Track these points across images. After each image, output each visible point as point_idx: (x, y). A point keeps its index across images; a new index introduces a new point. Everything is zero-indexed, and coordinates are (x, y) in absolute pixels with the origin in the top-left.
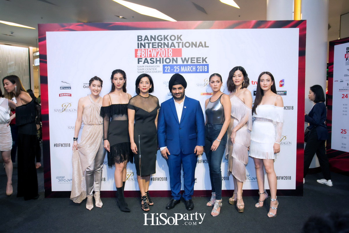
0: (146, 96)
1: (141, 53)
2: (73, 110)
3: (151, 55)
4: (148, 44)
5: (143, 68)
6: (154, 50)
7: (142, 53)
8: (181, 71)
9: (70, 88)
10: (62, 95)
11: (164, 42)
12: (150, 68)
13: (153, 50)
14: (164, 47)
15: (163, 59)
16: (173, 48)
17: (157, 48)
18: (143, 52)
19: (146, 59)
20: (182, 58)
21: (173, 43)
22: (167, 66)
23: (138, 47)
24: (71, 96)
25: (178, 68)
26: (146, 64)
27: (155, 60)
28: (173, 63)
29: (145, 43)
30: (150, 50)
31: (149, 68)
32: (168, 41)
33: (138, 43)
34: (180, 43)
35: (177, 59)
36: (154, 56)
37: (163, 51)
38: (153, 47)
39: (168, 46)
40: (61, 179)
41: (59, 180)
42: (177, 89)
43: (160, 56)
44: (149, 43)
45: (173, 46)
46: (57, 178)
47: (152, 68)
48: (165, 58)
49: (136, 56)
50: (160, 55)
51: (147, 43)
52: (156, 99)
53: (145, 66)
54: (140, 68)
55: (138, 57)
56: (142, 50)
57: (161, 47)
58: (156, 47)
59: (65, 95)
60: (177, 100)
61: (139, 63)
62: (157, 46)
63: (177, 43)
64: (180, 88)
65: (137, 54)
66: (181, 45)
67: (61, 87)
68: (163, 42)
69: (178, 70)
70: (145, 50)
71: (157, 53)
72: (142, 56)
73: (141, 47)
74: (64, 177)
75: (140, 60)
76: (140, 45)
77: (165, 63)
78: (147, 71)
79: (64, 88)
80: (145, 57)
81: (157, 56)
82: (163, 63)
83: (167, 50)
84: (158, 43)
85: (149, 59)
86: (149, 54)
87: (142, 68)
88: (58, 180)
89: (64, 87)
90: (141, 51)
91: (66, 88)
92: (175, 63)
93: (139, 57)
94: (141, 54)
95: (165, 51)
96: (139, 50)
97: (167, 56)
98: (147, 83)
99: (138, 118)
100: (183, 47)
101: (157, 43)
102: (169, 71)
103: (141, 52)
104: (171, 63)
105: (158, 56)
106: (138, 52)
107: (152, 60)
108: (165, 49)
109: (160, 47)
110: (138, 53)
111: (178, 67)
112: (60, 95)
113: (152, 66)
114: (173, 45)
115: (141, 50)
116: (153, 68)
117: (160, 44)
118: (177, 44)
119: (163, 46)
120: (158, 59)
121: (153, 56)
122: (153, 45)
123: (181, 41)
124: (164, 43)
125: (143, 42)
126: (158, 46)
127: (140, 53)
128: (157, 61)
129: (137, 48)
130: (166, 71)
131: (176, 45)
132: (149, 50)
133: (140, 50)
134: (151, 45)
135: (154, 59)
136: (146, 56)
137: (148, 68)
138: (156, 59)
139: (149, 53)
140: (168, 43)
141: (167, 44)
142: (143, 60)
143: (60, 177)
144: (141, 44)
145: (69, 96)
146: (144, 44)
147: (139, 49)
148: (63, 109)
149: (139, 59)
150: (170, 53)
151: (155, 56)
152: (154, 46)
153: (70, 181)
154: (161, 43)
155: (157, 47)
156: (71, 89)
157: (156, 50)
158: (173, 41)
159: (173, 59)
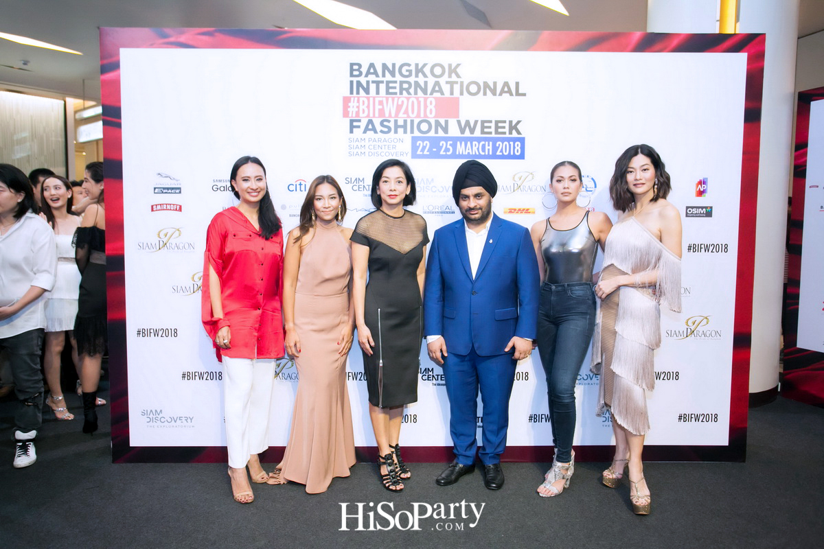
0: (395, 213)
1: (358, 107)
2: (187, 246)
3: (382, 112)
4: (375, 85)
5: (363, 143)
6: (390, 100)
7: (361, 107)
8: (457, 153)
9: (178, 191)
10: (159, 207)
11: (416, 79)
12: (380, 144)
13: (387, 99)
14: (416, 93)
15: (412, 122)
16: (437, 95)
17: (398, 95)
18: (363, 104)
19: (370, 122)
20: (459, 122)
21: (437, 83)
22: (423, 139)
23: (352, 92)
24: (180, 210)
25: (448, 147)
26: (370, 134)
27: (392, 125)
28: (436, 132)
29: (368, 82)
30: (381, 99)
31: (377, 144)
32: (426, 79)
33: (352, 82)
34: (457, 83)
35: (447, 122)
36: (390, 116)
37: (413, 102)
38: (388, 93)
39: (425, 91)
40: (154, 417)
41: (149, 420)
42: (472, 198)
43: (405, 116)
44: (378, 83)
45: (437, 91)
46: (143, 414)
47: (385, 143)
48: (419, 120)
49: (346, 114)
50: (404, 113)
51: (373, 82)
52: (421, 222)
53: (367, 140)
54: (355, 144)
55: (350, 115)
56: (361, 99)
57: (409, 93)
58: (396, 93)
59: (165, 208)
60: (473, 224)
61: (351, 132)
62: (397, 90)
63: (447, 83)
64: (478, 196)
65: (349, 109)
66: (457, 88)
67: (155, 188)
68: (412, 79)
69: (448, 150)
70: (368, 99)
71: (399, 108)
72: (361, 115)
73: (358, 93)
74: (161, 411)
75: (355, 124)
76: (355, 87)
77: (417, 133)
78: (373, 151)
79: (164, 191)
80: (368, 116)
81: (397, 115)
82: (412, 132)
83: (422, 100)
84: (402, 83)
85: (377, 122)
86: (379, 109)
87: (359, 144)
88: (145, 419)
89: (164, 188)
90: (358, 101)
91: (170, 191)
92: (441, 133)
93: (354, 115)
94: (357, 109)
95: (419, 103)
96: (352, 99)
97: (422, 115)
98: (399, 182)
99: (375, 267)
100: (462, 94)
101: (398, 82)
102: (426, 153)
103: (358, 104)
104: (432, 134)
105: (401, 115)
106: (349, 104)
107: (385, 123)
108: (417, 99)
109: (404, 92)
110: (351, 107)
111: (449, 143)
112: (154, 207)
113: (385, 140)
114: (437, 88)
115: (358, 98)
116: (388, 144)
117: (405, 86)
118: (449, 86)
119: (412, 91)
120: (401, 122)
121: (387, 115)
122: (388, 88)
123: (459, 80)
124: (417, 84)
125: (363, 80)
126: (402, 90)
127: (355, 107)
128: (397, 126)
129: (348, 94)
130: (419, 153)
131: (446, 89)
132: (377, 100)
133: (356, 99)
134: (383, 87)
135: (389, 121)
136: (371, 115)
137: (375, 143)
138: (396, 121)
139: (378, 107)
140: (426, 83)
141: (423, 86)
142: (363, 124)
143: (151, 411)
144: (359, 84)
145: (176, 210)
146: (365, 86)
147: (354, 97)
148: (161, 243)
149: (352, 121)
150: (430, 107)
151: (393, 115)
152: (391, 91)
153: (175, 422)
154: (409, 83)
155: (398, 93)
156: (180, 192)
157: (396, 99)
158: (437, 79)
159: (437, 123)
